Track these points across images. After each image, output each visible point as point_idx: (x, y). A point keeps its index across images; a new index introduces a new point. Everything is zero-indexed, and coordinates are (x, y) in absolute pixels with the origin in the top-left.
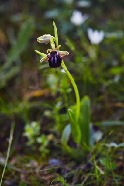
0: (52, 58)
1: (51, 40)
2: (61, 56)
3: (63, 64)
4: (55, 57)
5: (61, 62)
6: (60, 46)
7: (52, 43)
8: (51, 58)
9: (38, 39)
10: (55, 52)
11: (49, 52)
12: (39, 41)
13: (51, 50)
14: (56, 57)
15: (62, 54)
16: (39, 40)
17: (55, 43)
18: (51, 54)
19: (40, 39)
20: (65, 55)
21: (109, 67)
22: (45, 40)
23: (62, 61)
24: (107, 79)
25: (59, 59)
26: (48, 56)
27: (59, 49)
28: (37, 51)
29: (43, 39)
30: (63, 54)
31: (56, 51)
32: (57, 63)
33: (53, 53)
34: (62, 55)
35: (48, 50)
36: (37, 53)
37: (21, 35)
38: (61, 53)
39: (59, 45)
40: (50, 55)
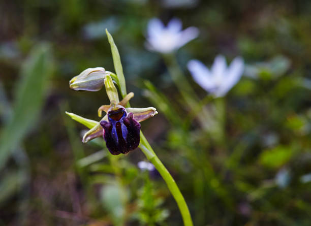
0: (114, 128)
1: (106, 80)
2: (138, 122)
3: (143, 143)
4: (121, 125)
5: (138, 138)
6: (131, 95)
7: (111, 89)
8: (111, 127)
9: (72, 83)
10: (121, 112)
11: (104, 114)
12: (74, 87)
13: (108, 109)
14: (125, 122)
15: (138, 115)
16: (74, 84)
17: (117, 87)
18: (109, 117)
19: (77, 82)
20: (148, 116)
21: (256, 151)
22: (89, 82)
23: (141, 134)
24: (254, 182)
25: (133, 129)
26: (103, 125)
27: (128, 104)
28: (71, 114)
29: (85, 79)
30: (141, 114)
31: (121, 109)
32: (127, 139)
33: (117, 115)
34: (139, 117)
35: (102, 107)
36: (73, 118)
37: (22, 89)
38: (136, 113)
39: (128, 93)
40: (107, 121)
